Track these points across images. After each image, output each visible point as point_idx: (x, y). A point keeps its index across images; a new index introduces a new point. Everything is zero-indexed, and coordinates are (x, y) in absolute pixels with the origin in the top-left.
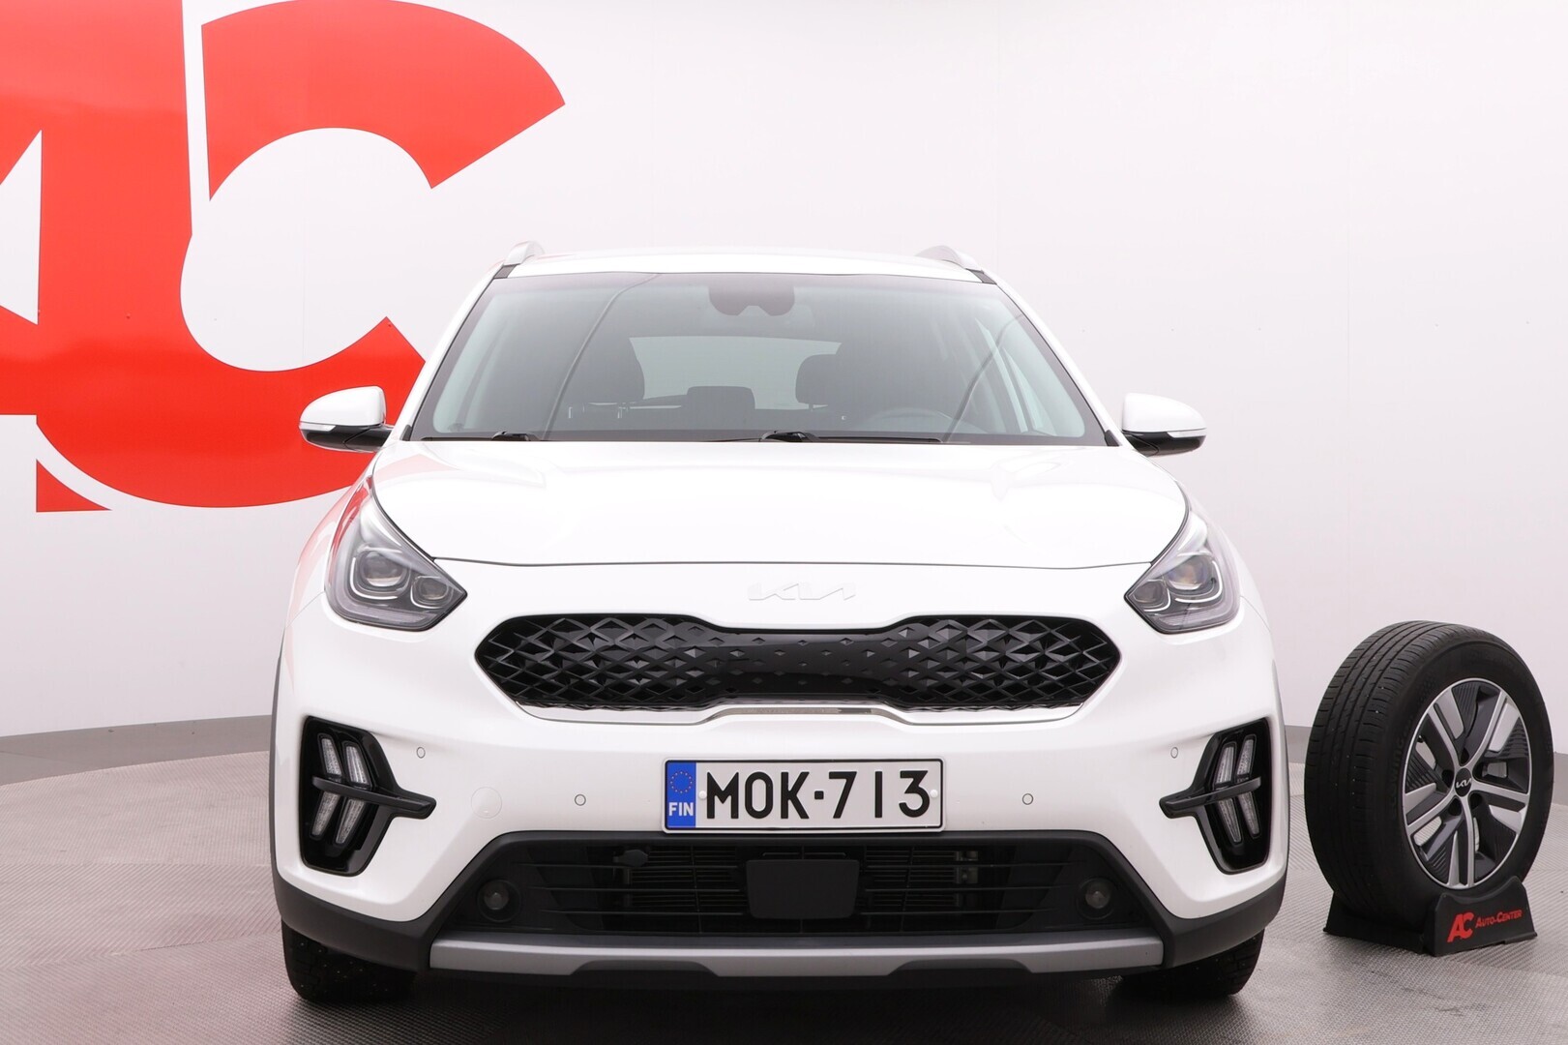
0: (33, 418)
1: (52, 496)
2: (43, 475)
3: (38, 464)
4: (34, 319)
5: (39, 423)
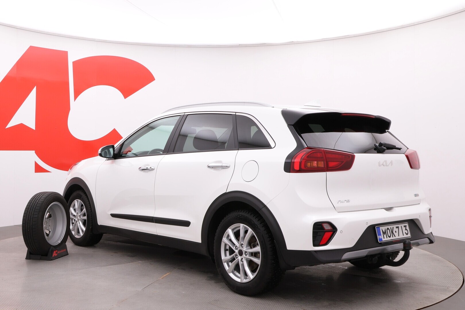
0: (34, 151)
1: (38, 169)
2: (37, 165)
3: (35, 161)
4: (34, 129)
5: (35, 152)
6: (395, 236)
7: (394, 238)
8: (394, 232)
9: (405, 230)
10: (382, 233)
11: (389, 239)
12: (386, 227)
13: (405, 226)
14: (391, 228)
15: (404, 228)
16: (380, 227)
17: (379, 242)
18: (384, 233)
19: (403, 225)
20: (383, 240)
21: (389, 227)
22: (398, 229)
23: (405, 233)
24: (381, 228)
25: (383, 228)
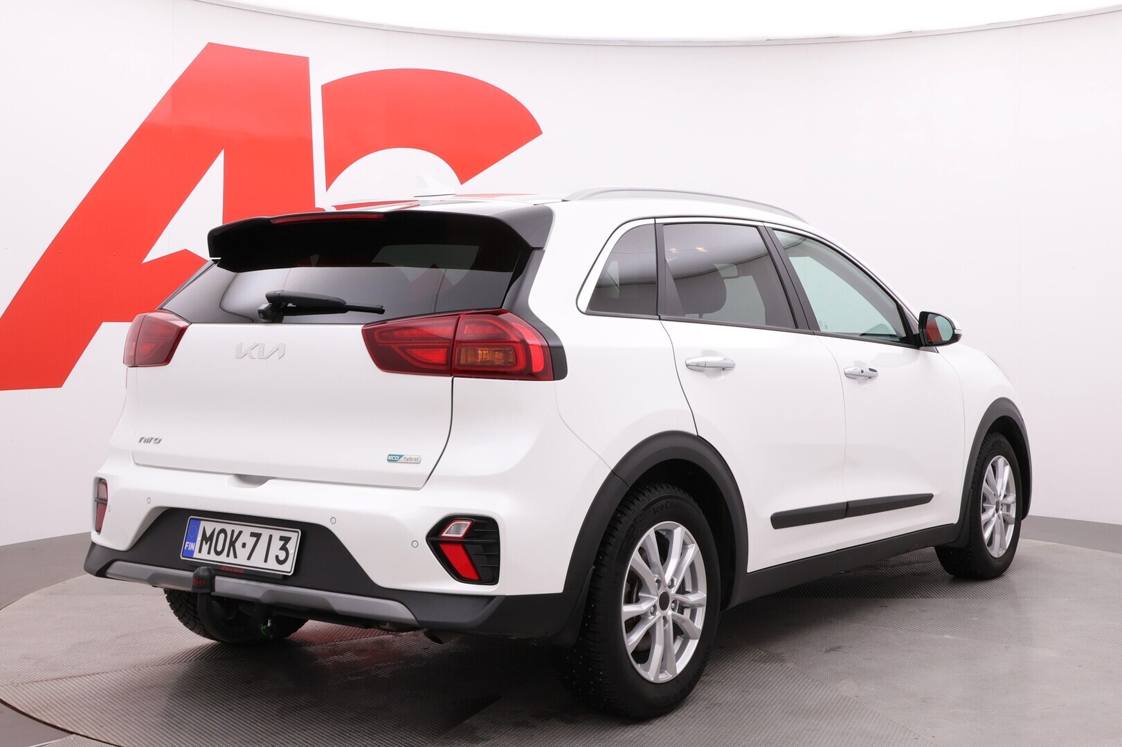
6: (235, 556)
7: (231, 559)
8: (238, 545)
9: (281, 549)
10: (199, 538)
11: (213, 557)
12: (219, 526)
13: (286, 540)
14: (233, 531)
15: (278, 543)
16: (202, 522)
17: (182, 558)
18: (206, 539)
19: (277, 534)
20: (196, 555)
21: (229, 528)
22: (255, 539)
23: (277, 557)
24: (203, 524)
25: (208, 526)
